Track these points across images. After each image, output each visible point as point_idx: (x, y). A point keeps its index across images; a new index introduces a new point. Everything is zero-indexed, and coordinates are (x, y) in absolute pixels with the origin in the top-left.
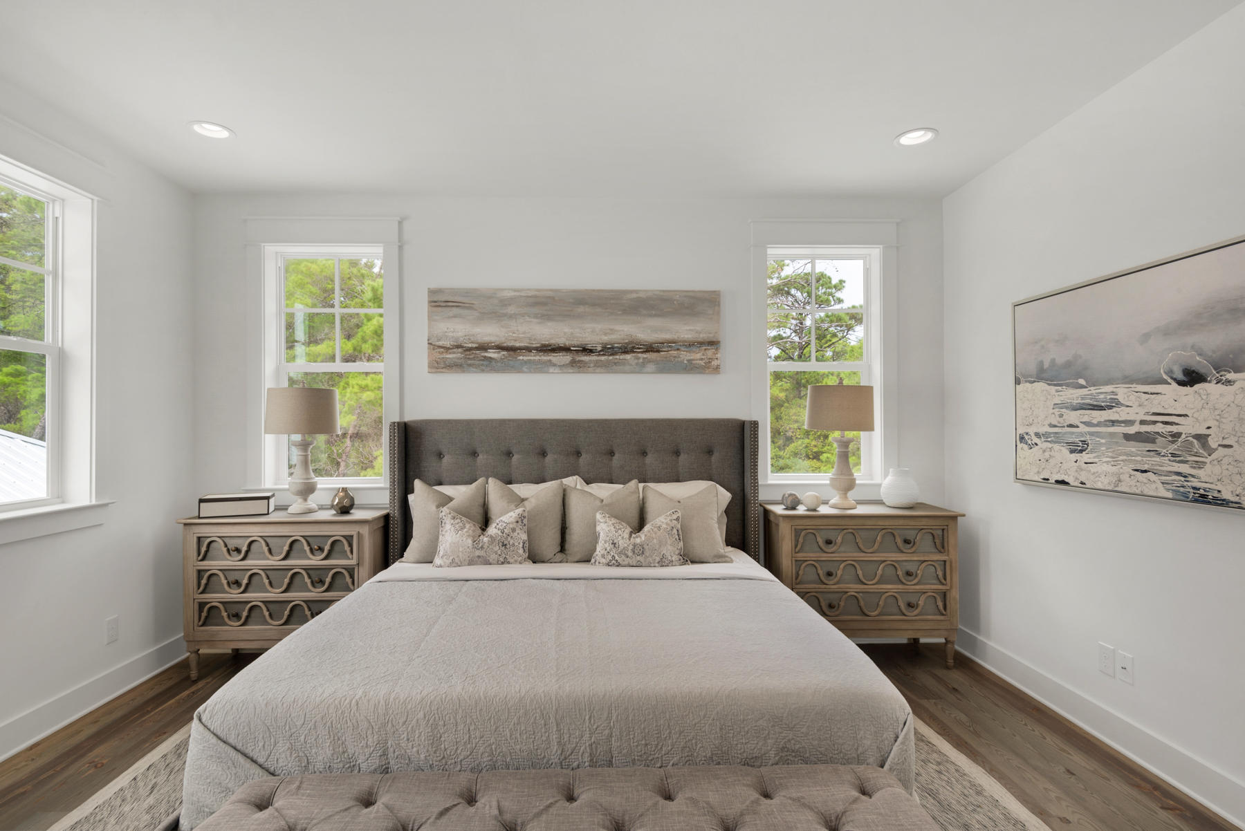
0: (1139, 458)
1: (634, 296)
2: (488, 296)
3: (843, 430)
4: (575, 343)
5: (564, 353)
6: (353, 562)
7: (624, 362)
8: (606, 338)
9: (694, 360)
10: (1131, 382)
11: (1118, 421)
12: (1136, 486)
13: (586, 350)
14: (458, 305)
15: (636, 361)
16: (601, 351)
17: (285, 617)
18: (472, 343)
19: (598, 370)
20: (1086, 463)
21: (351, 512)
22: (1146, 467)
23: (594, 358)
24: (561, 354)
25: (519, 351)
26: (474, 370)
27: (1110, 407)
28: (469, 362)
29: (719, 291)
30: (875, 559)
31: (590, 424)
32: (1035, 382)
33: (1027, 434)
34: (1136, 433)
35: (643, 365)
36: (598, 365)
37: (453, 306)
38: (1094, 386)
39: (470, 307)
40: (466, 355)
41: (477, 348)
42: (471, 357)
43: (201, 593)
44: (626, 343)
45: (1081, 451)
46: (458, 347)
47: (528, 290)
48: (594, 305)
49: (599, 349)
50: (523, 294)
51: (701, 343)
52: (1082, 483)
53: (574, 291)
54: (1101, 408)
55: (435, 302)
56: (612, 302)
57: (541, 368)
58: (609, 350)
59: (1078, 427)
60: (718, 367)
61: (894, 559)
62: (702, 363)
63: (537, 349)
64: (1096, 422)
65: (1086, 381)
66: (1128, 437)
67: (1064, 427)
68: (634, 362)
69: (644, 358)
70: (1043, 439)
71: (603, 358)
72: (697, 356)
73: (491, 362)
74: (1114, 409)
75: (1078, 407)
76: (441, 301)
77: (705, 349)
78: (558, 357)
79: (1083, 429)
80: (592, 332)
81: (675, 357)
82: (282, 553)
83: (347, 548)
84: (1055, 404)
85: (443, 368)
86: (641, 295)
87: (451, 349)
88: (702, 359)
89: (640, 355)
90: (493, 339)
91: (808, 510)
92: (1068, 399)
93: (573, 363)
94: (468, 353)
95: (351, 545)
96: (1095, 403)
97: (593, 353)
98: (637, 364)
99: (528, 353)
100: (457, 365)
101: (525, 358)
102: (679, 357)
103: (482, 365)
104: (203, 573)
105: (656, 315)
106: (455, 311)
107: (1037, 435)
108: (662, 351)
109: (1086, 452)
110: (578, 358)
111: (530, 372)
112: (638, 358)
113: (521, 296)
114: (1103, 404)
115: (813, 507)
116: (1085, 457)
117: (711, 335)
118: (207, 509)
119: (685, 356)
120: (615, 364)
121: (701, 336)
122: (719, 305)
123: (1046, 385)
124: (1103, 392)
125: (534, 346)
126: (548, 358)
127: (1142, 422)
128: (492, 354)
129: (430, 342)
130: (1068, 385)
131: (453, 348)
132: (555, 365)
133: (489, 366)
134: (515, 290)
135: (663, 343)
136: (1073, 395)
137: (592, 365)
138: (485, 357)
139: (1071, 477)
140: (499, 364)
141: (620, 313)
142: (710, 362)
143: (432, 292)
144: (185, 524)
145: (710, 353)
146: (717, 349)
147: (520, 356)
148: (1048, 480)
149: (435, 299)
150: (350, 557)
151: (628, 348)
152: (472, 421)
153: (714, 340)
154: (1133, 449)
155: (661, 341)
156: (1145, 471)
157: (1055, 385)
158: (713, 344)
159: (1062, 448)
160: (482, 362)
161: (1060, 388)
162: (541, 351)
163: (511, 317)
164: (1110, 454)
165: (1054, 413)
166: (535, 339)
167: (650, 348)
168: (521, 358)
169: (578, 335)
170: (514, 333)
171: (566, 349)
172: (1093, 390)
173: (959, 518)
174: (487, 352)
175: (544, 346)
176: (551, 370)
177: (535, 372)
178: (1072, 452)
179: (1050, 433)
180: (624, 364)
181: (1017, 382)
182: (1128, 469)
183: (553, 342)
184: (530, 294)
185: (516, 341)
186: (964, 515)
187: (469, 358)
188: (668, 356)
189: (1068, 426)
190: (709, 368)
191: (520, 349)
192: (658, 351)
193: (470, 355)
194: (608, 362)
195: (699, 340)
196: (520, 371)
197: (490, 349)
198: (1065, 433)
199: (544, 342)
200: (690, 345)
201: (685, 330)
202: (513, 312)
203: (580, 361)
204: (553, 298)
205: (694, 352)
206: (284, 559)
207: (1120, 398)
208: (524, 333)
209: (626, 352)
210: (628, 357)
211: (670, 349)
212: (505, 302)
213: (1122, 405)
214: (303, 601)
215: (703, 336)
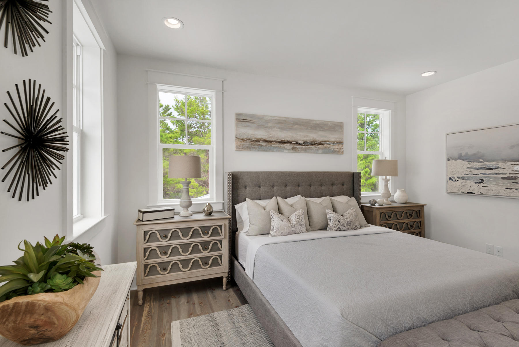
0: (509, 185)
1: (314, 122)
2: (260, 118)
3: (386, 176)
4: (294, 140)
5: (290, 144)
6: (223, 237)
7: (311, 149)
8: (305, 139)
9: (335, 149)
10: (505, 161)
11: (498, 173)
12: (507, 193)
13: (298, 143)
14: (248, 121)
15: (315, 148)
16: (303, 144)
17: (190, 267)
18: (254, 138)
19: (302, 152)
20: (483, 187)
21: (212, 214)
22: (512, 188)
23: (300, 147)
24: (288, 144)
25: (272, 143)
26: (255, 150)
27: (495, 169)
28: (253, 146)
29: (343, 123)
30: (402, 222)
31: (303, 174)
32: (457, 160)
33: (453, 177)
34: (507, 177)
35: (318, 150)
36: (302, 149)
37: (246, 122)
38: (487, 162)
39: (253, 122)
40: (252, 143)
41: (256, 141)
42: (253, 144)
43: (146, 259)
44: (312, 141)
45: (480, 183)
46: (248, 139)
47: (276, 117)
48: (300, 125)
49: (302, 143)
50: (274, 118)
51: (337, 142)
52: (481, 193)
53: (293, 119)
54: (491, 169)
55: (239, 119)
56: (307, 124)
57: (281, 150)
58: (306, 144)
59: (479, 175)
60: (343, 152)
61: (408, 221)
62: (337, 150)
63: (279, 142)
64: (488, 173)
65: (483, 160)
66: (503, 178)
67: (472, 175)
68: (314, 149)
69: (318, 147)
70: (461, 179)
71: (304, 147)
72: (336, 147)
73: (262, 147)
74: (497, 169)
75: (479, 168)
76: (241, 119)
77: (339, 145)
78: (287, 146)
79: (481, 175)
80: (300, 136)
81: (328, 147)
82: (188, 236)
83: (219, 231)
84: (467, 168)
85: (242, 149)
86: (318, 122)
87: (245, 140)
88: (337, 149)
89: (317, 146)
90: (262, 137)
91: (379, 205)
92: (475, 166)
93: (293, 148)
94: (252, 142)
95: (221, 230)
96: (488, 167)
97: (300, 144)
98: (316, 150)
99: (276, 144)
100: (248, 148)
101: (275, 146)
102: (330, 147)
103: (258, 148)
104: (146, 250)
105: (322, 131)
106: (247, 124)
107: (458, 177)
108: (324, 145)
109: (483, 183)
110: (295, 147)
111: (277, 152)
112: (316, 147)
113: (273, 119)
114: (491, 168)
115: (381, 204)
116: (482, 184)
117: (341, 139)
118: (147, 217)
119: (332, 147)
120: (308, 149)
121: (337, 139)
122: (343, 128)
123: (463, 161)
124: (493, 164)
125: (279, 140)
126: (284, 146)
127: (510, 174)
128: (262, 143)
129: (237, 137)
130: (474, 161)
131: (246, 140)
132: (286, 149)
133: (260, 148)
134: (271, 117)
135: (324, 142)
136: (478, 165)
137: (300, 149)
138: (259, 145)
139: (475, 191)
140: (265, 148)
141: (309, 129)
142: (340, 150)
143: (238, 115)
144: (137, 225)
145: (340, 146)
146: (342, 145)
147: (273, 144)
148: (464, 192)
149: (239, 118)
150: (222, 235)
151: (312, 143)
152: (258, 172)
153: (342, 141)
154: (506, 182)
155: (324, 141)
156: (512, 189)
157: (468, 161)
158: (341, 143)
159: (471, 182)
160: (258, 147)
161: (470, 162)
162: (281, 143)
163: (270, 128)
164: (495, 184)
165: (467, 170)
166: (279, 138)
167: (320, 144)
168: (273, 145)
169: (295, 137)
170: (271, 135)
171: (290, 143)
172: (487, 163)
173: (424, 206)
174: (260, 142)
175: (282, 141)
176: (285, 151)
177: (279, 152)
178: (476, 183)
179: (465, 177)
180: (311, 150)
181: (448, 160)
182: (504, 188)
183: (285, 139)
184: (277, 118)
185: (271, 138)
186: (426, 205)
187: (253, 145)
188: (326, 147)
189: (474, 175)
190: (340, 152)
191: (273, 142)
192: (323, 145)
193: (253, 143)
194: (306, 148)
195: (337, 141)
196: (273, 151)
197: (261, 141)
198: (472, 177)
199: (282, 139)
200: (334, 143)
201: (332, 137)
202: (270, 126)
203: (295, 148)
204: (286, 121)
205: (335, 146)
206: (190, 239)
207: (500, 166)
208: (275, 135)
209: (312, 145)
210: (313, 147)
211: (327, 144)
212: (267, 121)
213: (501, 168)
214: (199, 258)
215: (338, 140)
